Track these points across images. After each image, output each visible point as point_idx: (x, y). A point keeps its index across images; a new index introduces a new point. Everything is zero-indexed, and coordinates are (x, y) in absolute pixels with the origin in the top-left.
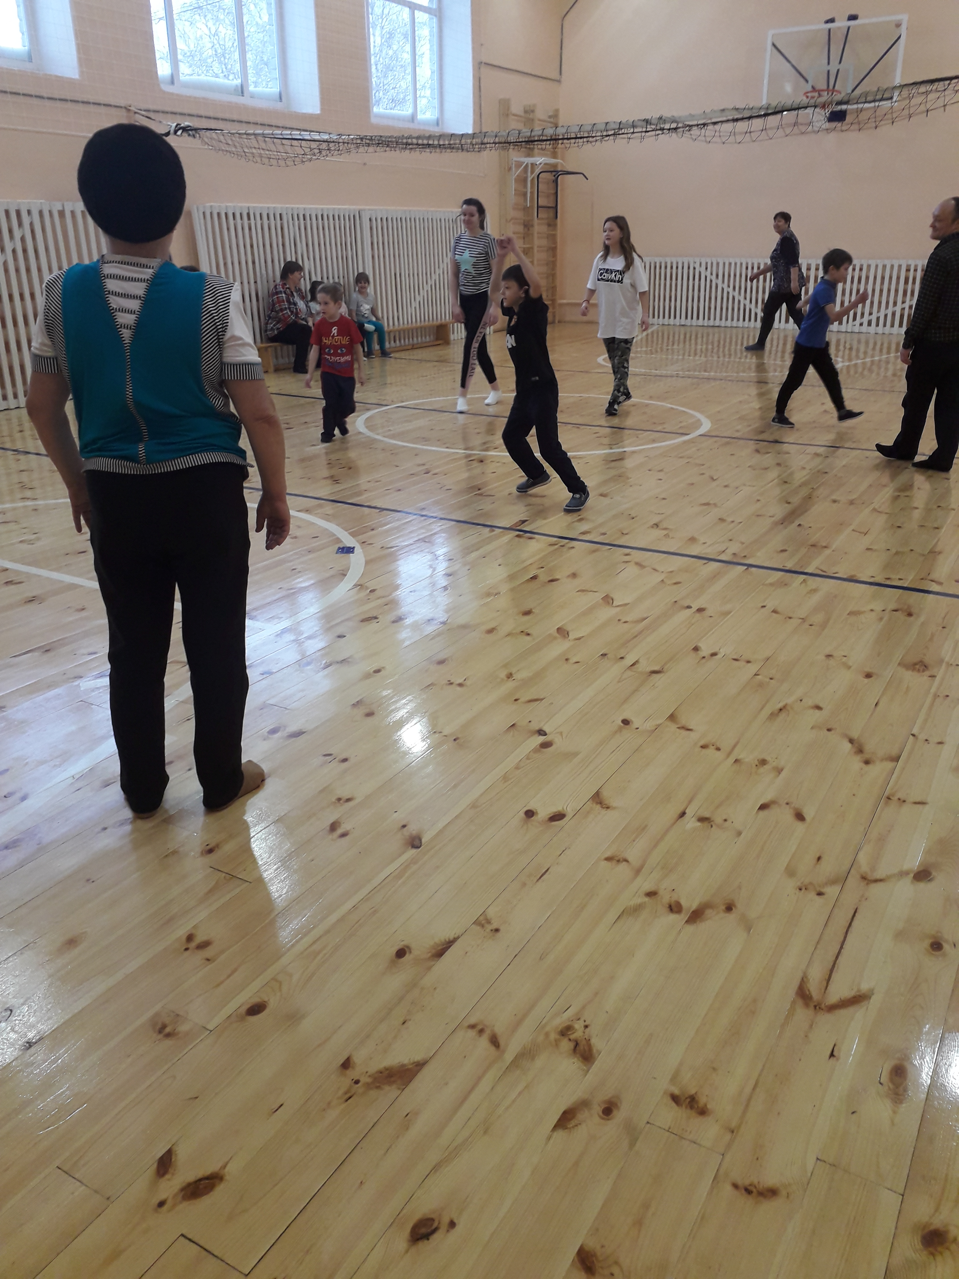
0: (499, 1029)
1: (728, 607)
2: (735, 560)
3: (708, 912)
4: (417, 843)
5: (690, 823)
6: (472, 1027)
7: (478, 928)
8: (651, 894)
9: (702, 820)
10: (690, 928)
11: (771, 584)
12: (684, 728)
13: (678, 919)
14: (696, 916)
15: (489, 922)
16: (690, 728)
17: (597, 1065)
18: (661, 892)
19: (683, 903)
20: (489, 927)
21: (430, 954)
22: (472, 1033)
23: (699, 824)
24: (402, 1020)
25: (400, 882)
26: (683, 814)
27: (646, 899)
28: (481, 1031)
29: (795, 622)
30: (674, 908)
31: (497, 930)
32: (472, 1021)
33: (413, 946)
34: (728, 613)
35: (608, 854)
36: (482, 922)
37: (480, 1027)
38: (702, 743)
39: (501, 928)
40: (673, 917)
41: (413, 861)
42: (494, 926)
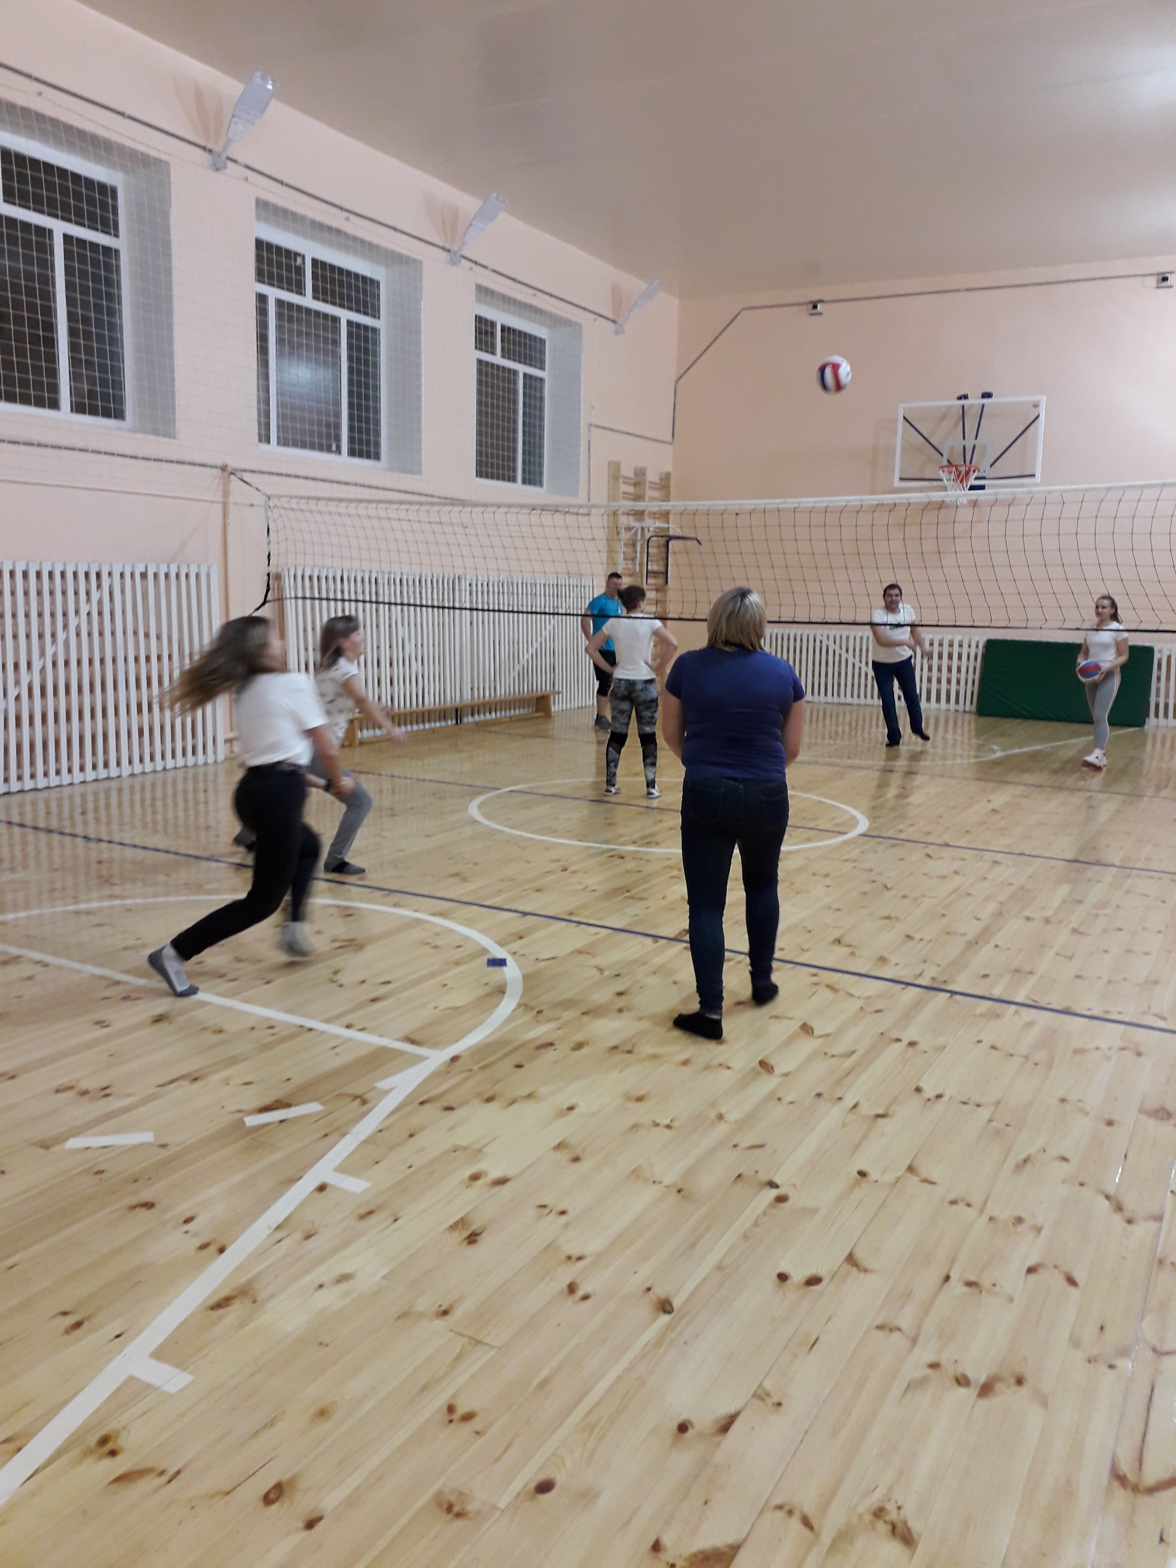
0: (809, 1511)
1: (941, 1041)
2: (935, 985)
3: (998, 1386)
4: (668, 1308)
5: (956, 1287)
6: (780, 1507)
7: (758, 1402)
8: (934, 1366)
9: (970, 1284)
10: (983, 1403)
11: (982, 1015)
12: (926, 1181)
13: (968, 1394)
14: (986, 1390)
15: (768, 1395)
16: (934, 1180)
17: (920, 1547)
18: (943, 1363)
19: (970, 1374)
20: (770, 1401)
21: (714, 1430)
22: (780, 1514)
23: (966, 1289)
24: (703, 1501)
25: (662, 1350)
26: (947, 1278)
27: (930, 1372)
28: (790, 1513)
29: (1017, 1061)
30: (962, 1381)
31: (779, 1404)
32: (778, 1501)
33: (694, 1419)
34: (943, 1048)
35: (878, 1322)
36: (760, 1395)
37: (786, 1508)
38: (951, 1197)
39: (784, 1402)
40: (962, 1391)
41: (669, 1328)
42: (776, 1399)
